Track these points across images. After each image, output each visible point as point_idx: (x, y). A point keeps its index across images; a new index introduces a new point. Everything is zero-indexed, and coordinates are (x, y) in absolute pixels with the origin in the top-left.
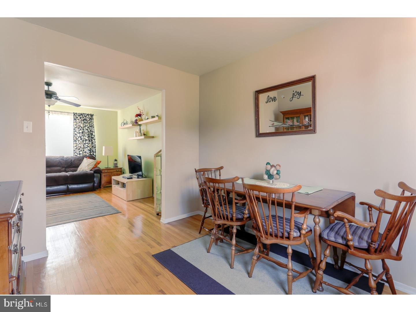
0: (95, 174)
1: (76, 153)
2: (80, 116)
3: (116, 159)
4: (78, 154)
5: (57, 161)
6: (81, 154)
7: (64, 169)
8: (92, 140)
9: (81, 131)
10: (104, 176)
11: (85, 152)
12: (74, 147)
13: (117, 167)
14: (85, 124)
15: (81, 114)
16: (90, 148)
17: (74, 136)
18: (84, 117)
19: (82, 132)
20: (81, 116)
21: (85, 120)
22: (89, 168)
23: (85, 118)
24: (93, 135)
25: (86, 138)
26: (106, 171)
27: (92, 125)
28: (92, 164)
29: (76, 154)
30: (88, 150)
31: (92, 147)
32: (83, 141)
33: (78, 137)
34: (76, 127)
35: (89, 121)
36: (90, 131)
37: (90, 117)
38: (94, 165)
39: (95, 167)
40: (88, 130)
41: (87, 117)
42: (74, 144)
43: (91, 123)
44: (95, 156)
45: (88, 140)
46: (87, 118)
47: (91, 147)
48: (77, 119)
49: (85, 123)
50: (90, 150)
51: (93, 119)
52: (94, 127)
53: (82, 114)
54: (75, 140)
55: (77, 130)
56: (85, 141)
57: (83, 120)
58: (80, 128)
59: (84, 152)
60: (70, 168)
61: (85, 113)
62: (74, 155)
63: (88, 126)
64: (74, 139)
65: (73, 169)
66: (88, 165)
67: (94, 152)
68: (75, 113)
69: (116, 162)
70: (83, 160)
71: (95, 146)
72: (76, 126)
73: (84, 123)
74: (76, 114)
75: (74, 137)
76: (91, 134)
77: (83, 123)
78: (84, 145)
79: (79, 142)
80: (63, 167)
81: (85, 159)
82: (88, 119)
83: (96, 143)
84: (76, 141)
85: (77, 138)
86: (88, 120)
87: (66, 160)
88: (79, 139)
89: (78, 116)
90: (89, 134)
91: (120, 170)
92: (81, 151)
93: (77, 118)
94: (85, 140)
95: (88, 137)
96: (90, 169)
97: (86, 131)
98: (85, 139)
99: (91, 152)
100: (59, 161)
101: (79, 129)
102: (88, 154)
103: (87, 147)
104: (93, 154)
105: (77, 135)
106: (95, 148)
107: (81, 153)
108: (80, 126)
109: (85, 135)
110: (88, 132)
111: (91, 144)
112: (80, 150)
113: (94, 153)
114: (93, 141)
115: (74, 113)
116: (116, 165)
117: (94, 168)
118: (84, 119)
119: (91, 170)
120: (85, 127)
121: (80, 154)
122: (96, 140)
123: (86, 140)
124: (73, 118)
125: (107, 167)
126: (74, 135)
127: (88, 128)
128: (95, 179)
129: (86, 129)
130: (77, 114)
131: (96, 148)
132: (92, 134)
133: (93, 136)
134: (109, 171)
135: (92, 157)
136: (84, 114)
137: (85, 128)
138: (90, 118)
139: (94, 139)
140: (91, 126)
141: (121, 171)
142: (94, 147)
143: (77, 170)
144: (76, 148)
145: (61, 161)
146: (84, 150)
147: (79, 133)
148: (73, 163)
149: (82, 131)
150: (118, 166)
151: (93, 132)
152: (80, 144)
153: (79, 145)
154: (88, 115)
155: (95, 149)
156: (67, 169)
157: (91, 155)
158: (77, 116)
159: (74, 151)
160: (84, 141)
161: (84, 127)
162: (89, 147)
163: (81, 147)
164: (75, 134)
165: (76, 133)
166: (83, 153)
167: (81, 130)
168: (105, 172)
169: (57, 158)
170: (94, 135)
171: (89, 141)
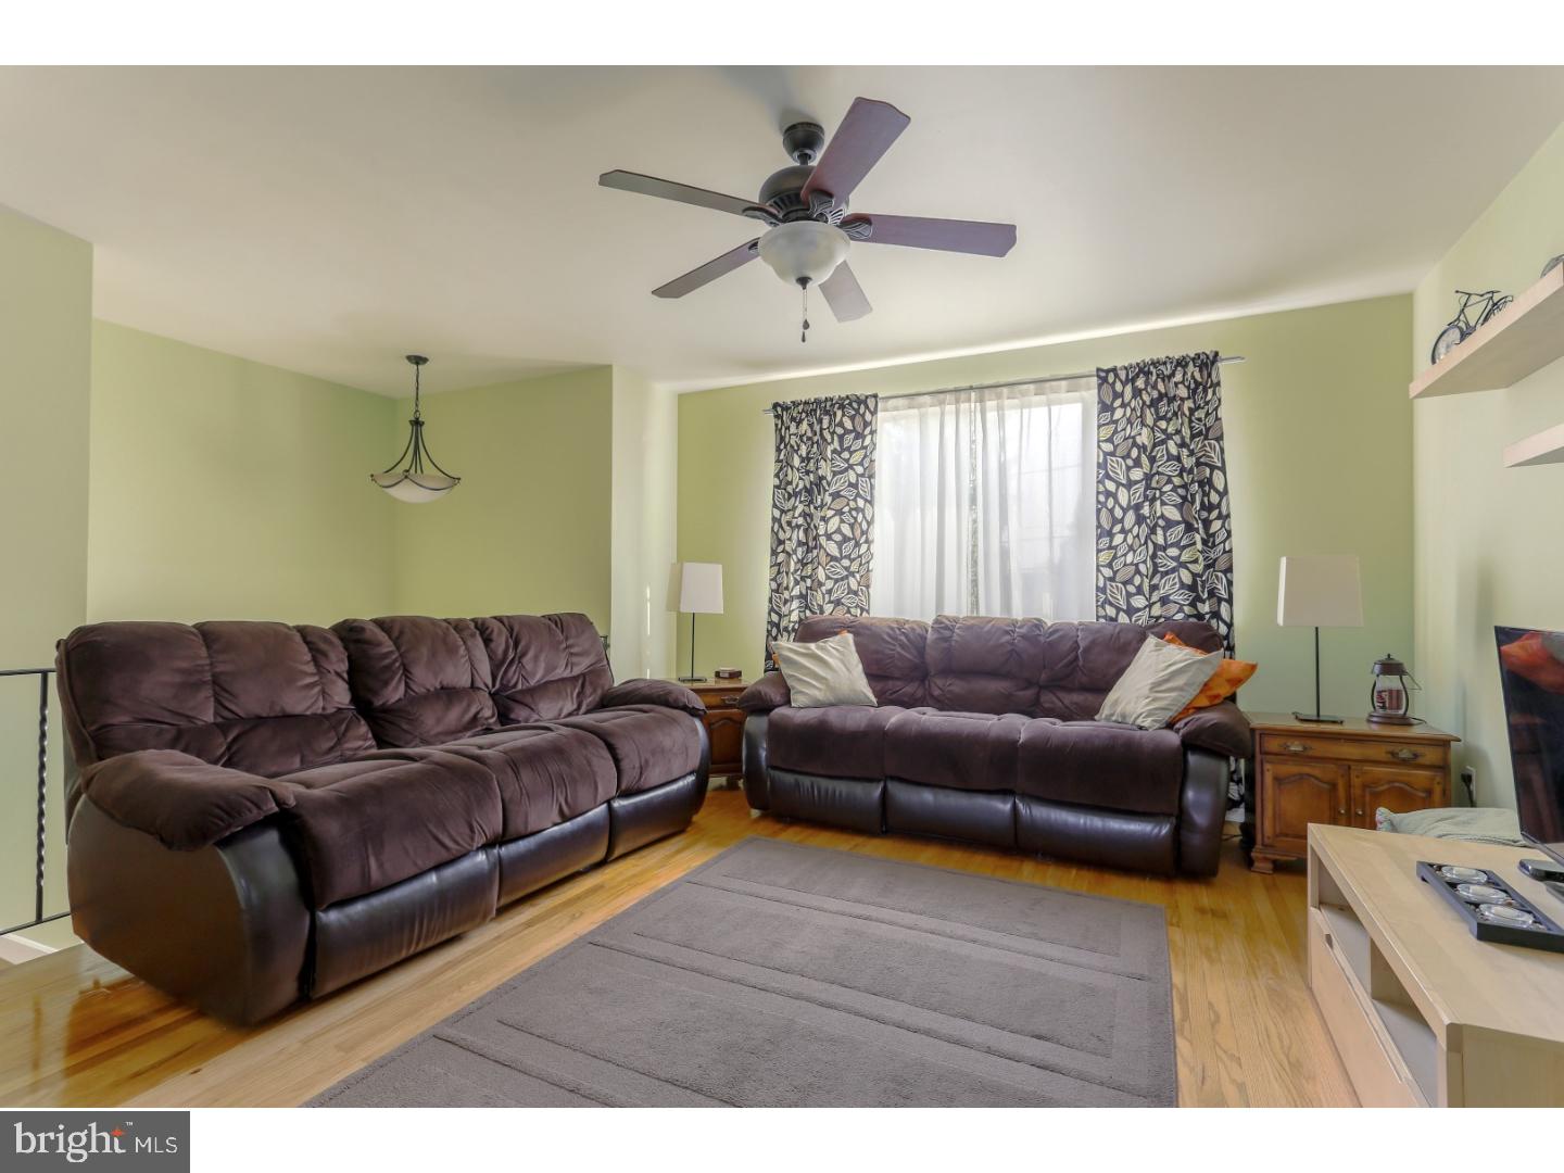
0: (1193, 759)
1: (1111, 604)
2: (1133, 380)
3: (1397, 657)
4: (1118, 610)
5: (1002, 645)
6: (1139, 610)
7: (1029, 693)
8: (1207, 523)
9: (1137, 474)
10: (1278, 780)
11: (1164, 601)
12: (1098, 570)
13: (1405, 722)
14: (1163, 424)
15: (1141, 371)
16: (1195, 575)
17: (1100, 506)
18: (1155, 387)
19: (1148, 477)
20: (1140, 383)
21: (1165, 401)
22: (1156, 705)
23: (1161, 386)
24: (1212, 486)
25: (1167, 514)
26: (1296, 747)
27: (1210, 421)
28: (1180, 681)
29: (1111, 611)
30: (1183, 586)
31: (1207, 567)
32: (1153, 531)
33: (1125, 511)
34: (1112, 454)
35: (1189, 404)
36: (1198, 464)
37: (1197, 376)
38: (1193, 692)
39: (1204, 702)
40: (1178, 459)
41: (1178, 377)
42: (1099, 551)
43: (1200, 414)
44: (1230, 626)
45: (1178, 523)
46: (1176, 384)
47: (1198, 568)
48: (1118, 402)
49: (1163, 418)
50: (1193, 588)
51: (1218, 384)
52: (1219, 439)
53: (1143, 370)
54: (1106, 526)
55: (1118, 467)
56: (1165, 529)
57: (1154, 403)
58: (1135, 452)
59: (1154, 598)
60: (1062, 695)
61: (1162, 357)
62: (1098, 617)
63: (1186, 432)
64: (1099, 526)
65: (1077, 698)
66: (1155, 686)
67: (1220, 600)
68: (1108, 371)
69: (1392, 682)
70: (1137, 650)
71: (1231, 559)
72: (1108, 447)
73: (1156, 421)
74: (1111, 378)
75: (1098, 511)
76: (1201, 484)
77: (1150, 420)
78: (1154, 556)
79: (1130, 539)
80: (1029, 684)
81: (1151, 640)
82: (1183, 392)
83: (1236, 543)
84: (1110, 534)
85: (1118, 513)
86: (1182, 399)
87: (1050, 644)
88: (1130, 518)
89: (1124, 384)
90: (1185, 486)
91: (1431, 756)
92: (1140, 591)
93: (1117, 395)
94: (1161, 522)
95: (1180, 507)
96: (1166, 716)
97: (1170, 469)
98: (1162, 516)
99: (1198, 599)
100: (1009, 648)
101: (1130, 462)
102: (1180, 610)
103: (1174, 570)
104: (1216, 615)
105: (1114, 496)
106: (1229, 570)
107: (1139, 602)
108: (1135, 444)
109: (1162, 493)
110: (1180, 475)
111: (1199, 546)
112: (1132, 589)
113: (1224, 609)
114: (1216, 526)
115: (1098, 370)
116: (1392, 707)
117: (1199, 709)
118: (1155, 394)
119: (1170, 726)
120: (1163, 442)
121: (1130, 611)
122: (1235, 524)
123: (1170, 524)
124: (1096, 399)
125: (1311, 712)
126: (1102, 498)
127: (1183, 445)
128: (1190, 794)
129: (1170, 457)
130: (1116, 376)
131: (1237, 576)
132: (1206, 483)
133: (1214, 498)
134: (1320, 749)
135: (1205, 635)
136: (1155, 363)
137: (1160, 452)
138: (1197, 384)
139: (1219, 517)
140: (1200, 434)
141: (1443, 768)
142: (1221, 564)
143: (1097, 711)
144: (1108, 572)
145: (1021, 644)
146: (1154, 588)
147: (1130, 484)
148: (1081, 663)
149: (1147, 471)
150: (1416, 712)
151: (1213, 468)
152: (1131, 548)
153: (1129, 558)
154: (1182, 363)
155: (1230, 583)
156: (1048, 699)
157: (1200, 616)
158: (1119, 387)
159: (1102, 590)
160: (1160, 532)
161: (1155, 446)
162: (1183, 565)
163: (1138, 572)
164: (1108, 494)
165: (1111, 486)
166: (1150, 606)
167: (1137, 463)
168: (1285, 756)
169: (1007, 632)
170: (1221, 488)
171: (1189, 528)
